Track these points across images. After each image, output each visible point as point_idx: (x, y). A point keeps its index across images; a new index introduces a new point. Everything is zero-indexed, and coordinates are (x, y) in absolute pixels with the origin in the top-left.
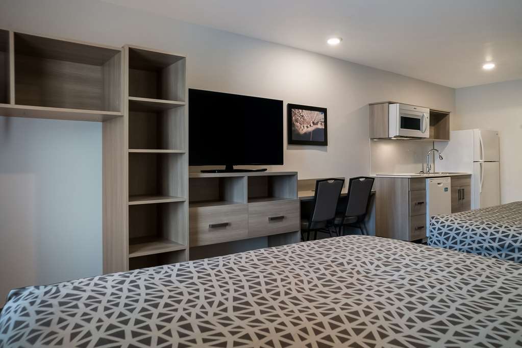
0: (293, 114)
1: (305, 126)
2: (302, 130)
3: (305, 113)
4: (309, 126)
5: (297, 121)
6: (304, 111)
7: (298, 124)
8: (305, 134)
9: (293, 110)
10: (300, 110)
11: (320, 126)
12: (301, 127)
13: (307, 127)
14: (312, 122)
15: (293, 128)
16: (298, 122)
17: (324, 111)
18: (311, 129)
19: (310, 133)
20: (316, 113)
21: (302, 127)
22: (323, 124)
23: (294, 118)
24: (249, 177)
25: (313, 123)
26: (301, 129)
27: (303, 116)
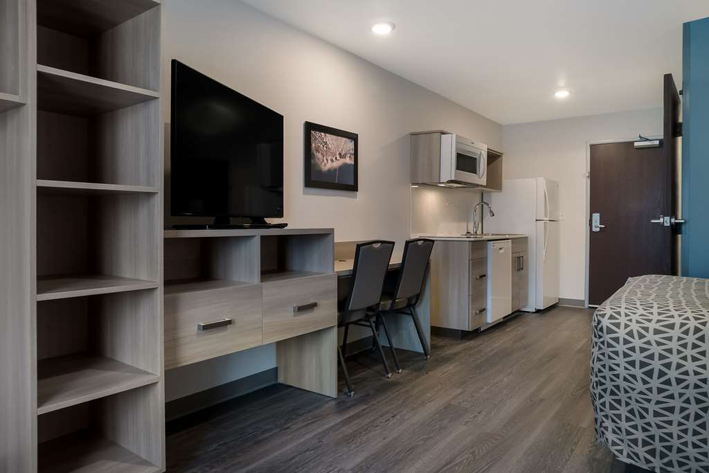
0: (313, 139)
1: (329, 158)
2: (325, 165)
3: (329, 138)
4: (334, 159)
5: (317, 151)
6: (327, 135)
7: (319, 155)
8: (329, 171)
9: (313, 132)
10: (323, 134)
11: (349, 161)
12: (323, 160)
13: (332, 161)
14: (338, 153)
15: (312, 161)
16: (319, 152)
17: (353, 138)
18: (336, 164)
19: (335, 170)
20: (344, 139)
21: (325, 161)
22: (353, 157)
23: (313, 145)
24: (262, 237)
25: (340, 154)
26: (323, 164)
27: (326, 143)
